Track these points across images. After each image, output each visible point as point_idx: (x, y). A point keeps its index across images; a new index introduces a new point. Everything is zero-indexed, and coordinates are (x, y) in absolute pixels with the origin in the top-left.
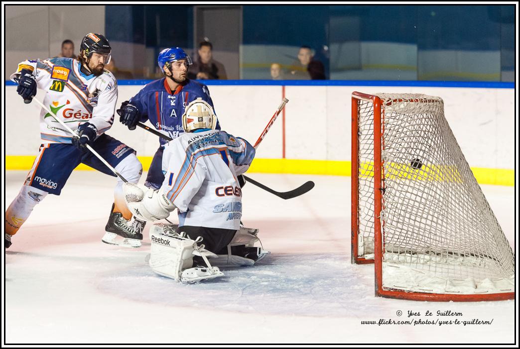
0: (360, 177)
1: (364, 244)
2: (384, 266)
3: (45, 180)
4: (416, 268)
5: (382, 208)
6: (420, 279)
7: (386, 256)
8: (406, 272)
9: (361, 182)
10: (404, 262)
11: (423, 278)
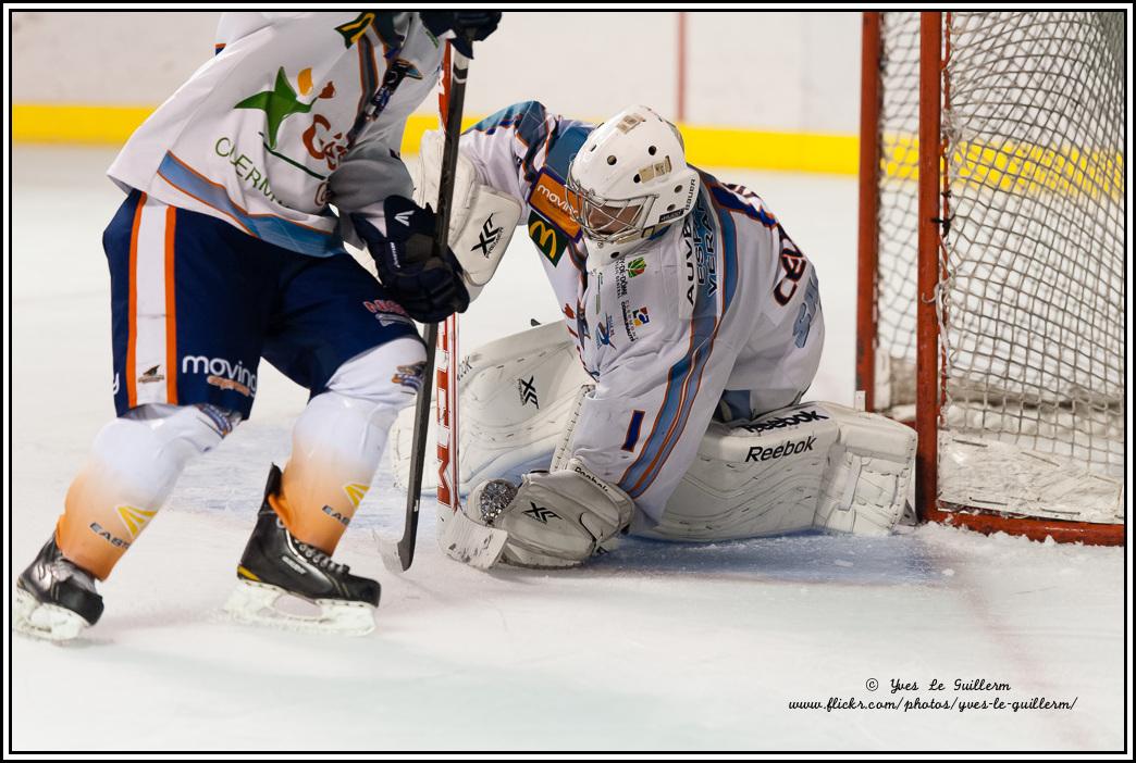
0: (883, 183)
1: (892, 378)
2: (944, 442)
3: (223, 362)
4: (1034, 449)
5: (941, 275)
6: (1043, 480)
7: (952, 412)
8: (1004, 460)
9: (886, 199)
10: (1000, 431)
11: (1054, 478)
